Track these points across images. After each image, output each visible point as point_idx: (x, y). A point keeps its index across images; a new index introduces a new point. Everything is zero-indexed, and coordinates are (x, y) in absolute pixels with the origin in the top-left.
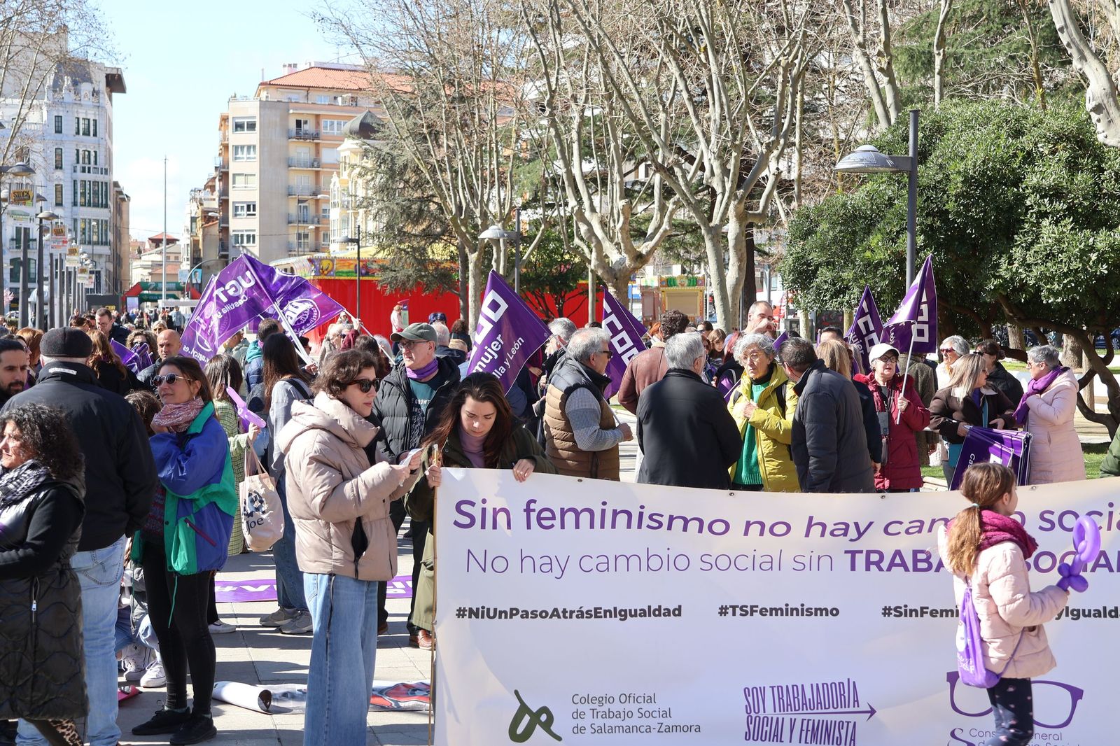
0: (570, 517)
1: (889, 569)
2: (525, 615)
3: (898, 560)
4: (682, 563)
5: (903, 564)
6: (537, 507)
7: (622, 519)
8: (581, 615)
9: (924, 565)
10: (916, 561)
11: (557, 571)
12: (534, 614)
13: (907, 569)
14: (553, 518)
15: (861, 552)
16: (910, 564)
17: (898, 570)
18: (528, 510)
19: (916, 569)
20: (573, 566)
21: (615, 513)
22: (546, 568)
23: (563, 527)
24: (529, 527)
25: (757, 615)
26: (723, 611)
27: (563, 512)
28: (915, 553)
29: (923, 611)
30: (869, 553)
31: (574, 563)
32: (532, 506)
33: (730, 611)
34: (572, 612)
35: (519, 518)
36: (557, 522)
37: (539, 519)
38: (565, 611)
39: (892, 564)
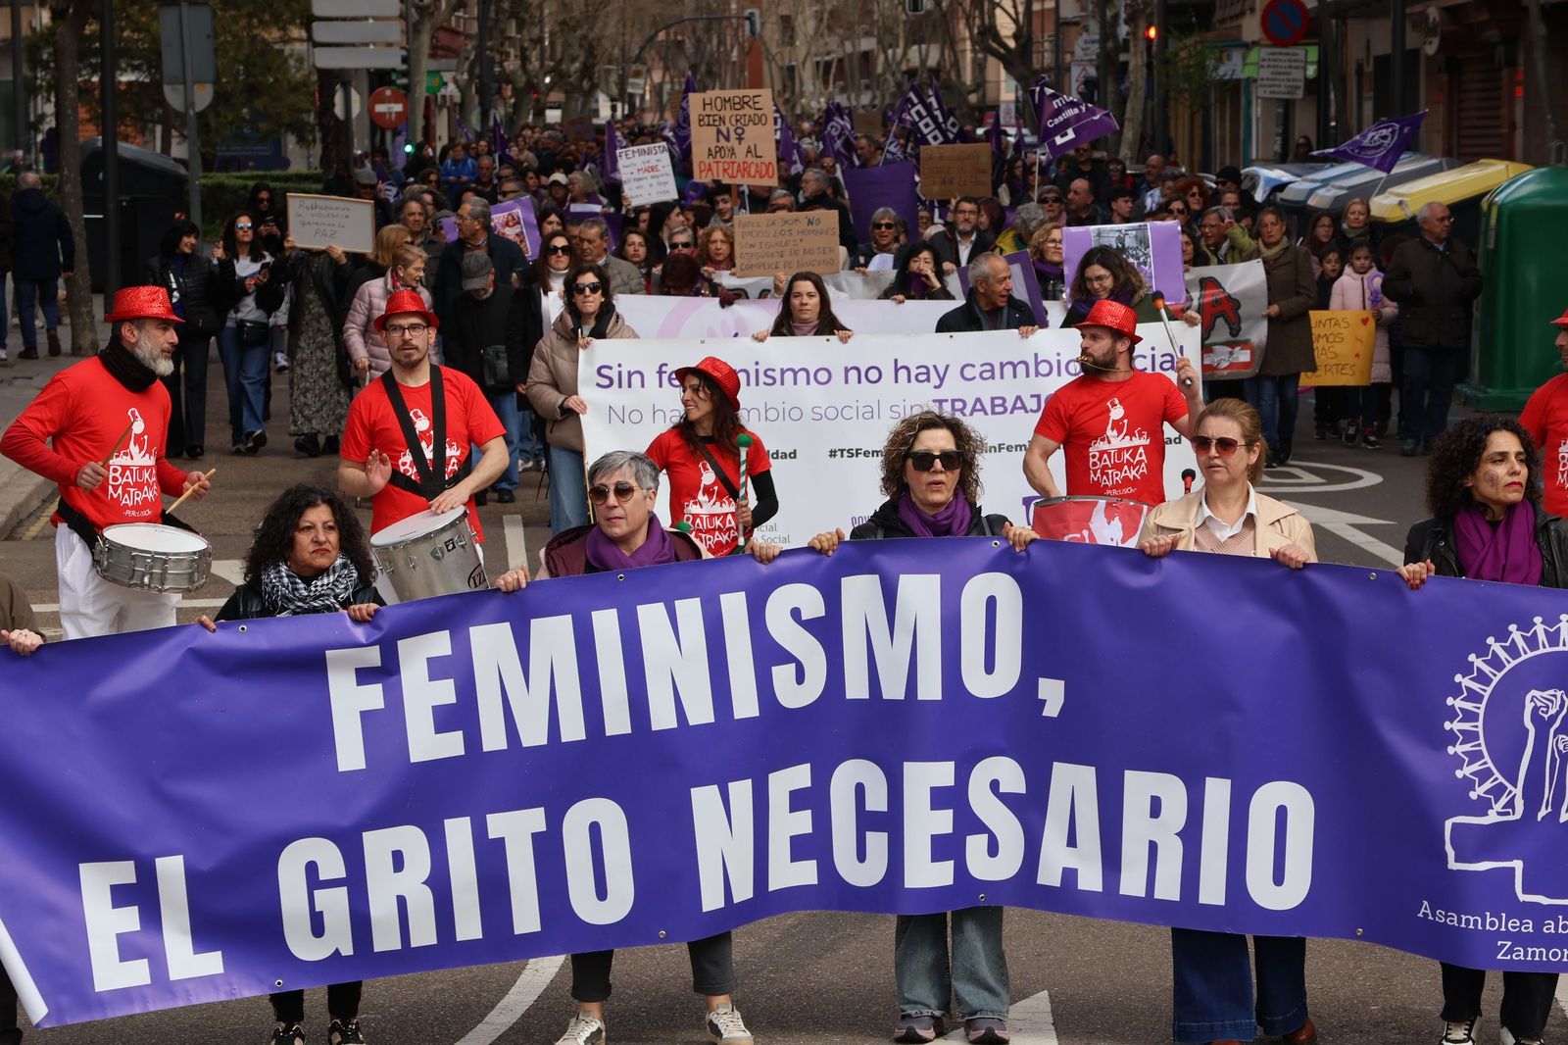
1: (971, 414)
3: (978, 407)
4: (796, 414)
5: (983, 410)
9: (1001, 409)
10: (993, 406)
13: (986, 414)
15: (946, 401)
16: (988, 408)
17: (979, 415)
18: (660, 372)
19: (993, 413)
24: (660, 386)
25: (861, 456)
26: (833, 454)
28: (993, 399)
29: (1000, 447)
30: (953, 401)
32: (664, 369)
33: (839, 453)
35: (652, 378)
39: (974, 410)
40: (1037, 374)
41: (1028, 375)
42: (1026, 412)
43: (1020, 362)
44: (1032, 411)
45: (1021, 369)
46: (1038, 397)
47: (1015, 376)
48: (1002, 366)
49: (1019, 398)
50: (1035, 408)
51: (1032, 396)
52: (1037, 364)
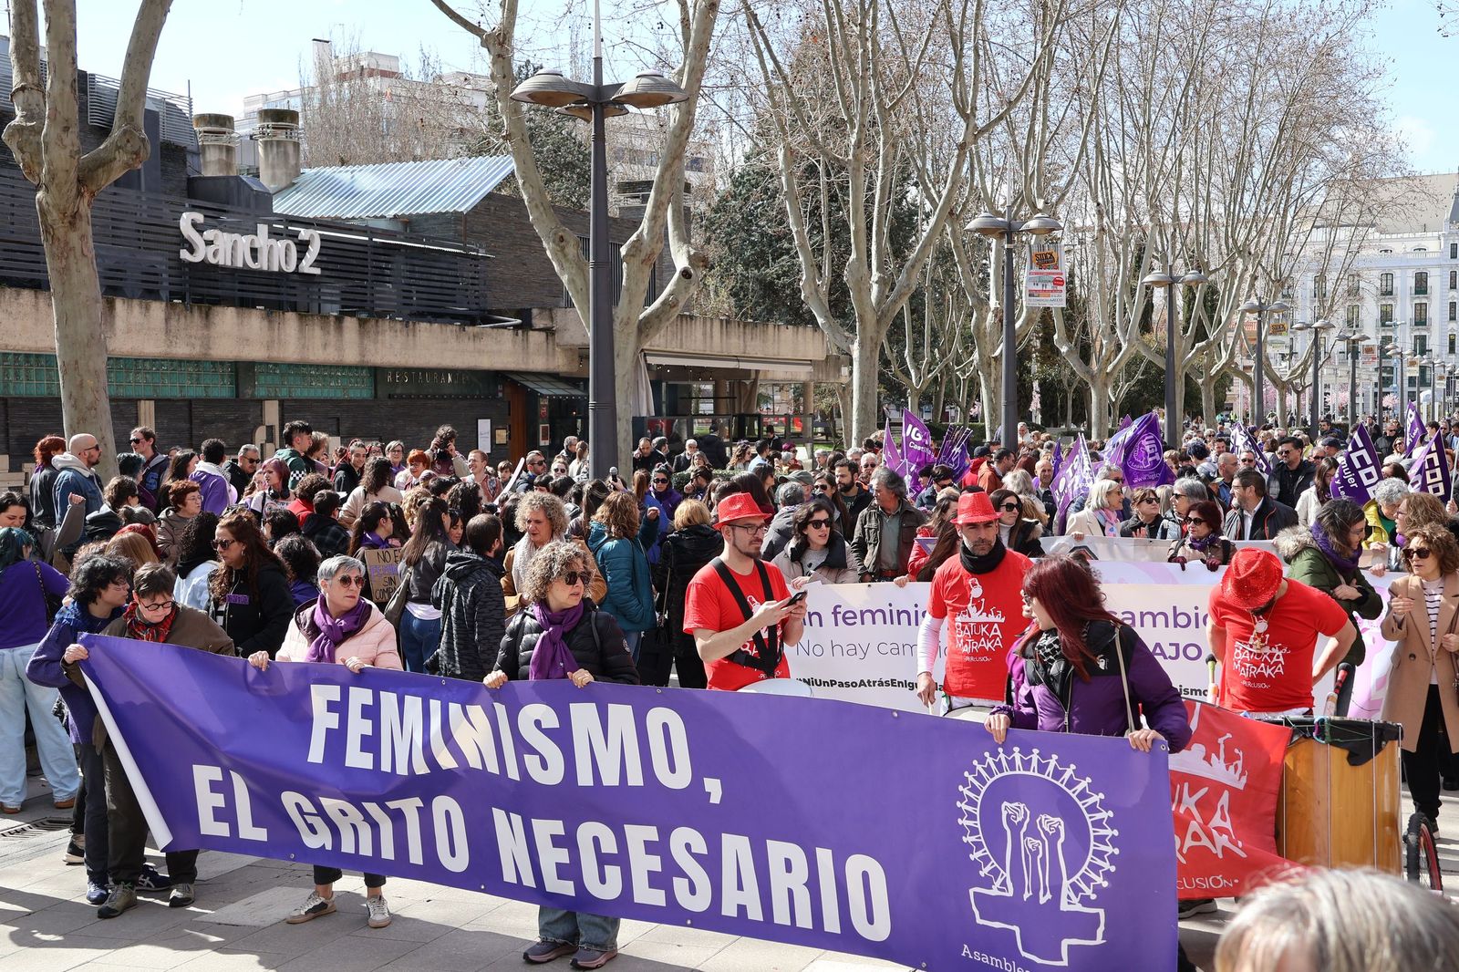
0: (868, 616)
2: (841, 685)
6: (842, 610)
7: (904, 616)
8: (881, 684)
11: (860, 654)
12: (847, 685)
14: (855, 617)
18: (835, 613)
20: (873, 651)
21: (899, 613)
22: (852, 652)
23: (863, 623)
24: (836, 625)
27: (862, 613)
31: (873, 649)
32: (838, 610)
34: (874, 682)
35: (828, 618)
36: (858, 620)
37: (844, 619)
38: (869, 682)
40: (1176, 625)
41: (1167, 626)
42: (1165, 658)
43: (1159, 614)
44: (1170, 657)
45: (1160, 619)
46: (1177, 645)
47: (1154, 625)
48: (1142, 615)
49: (1158, 645)
50: (1174, 655)
51: (1171, 644)
52: (1176, 616)
